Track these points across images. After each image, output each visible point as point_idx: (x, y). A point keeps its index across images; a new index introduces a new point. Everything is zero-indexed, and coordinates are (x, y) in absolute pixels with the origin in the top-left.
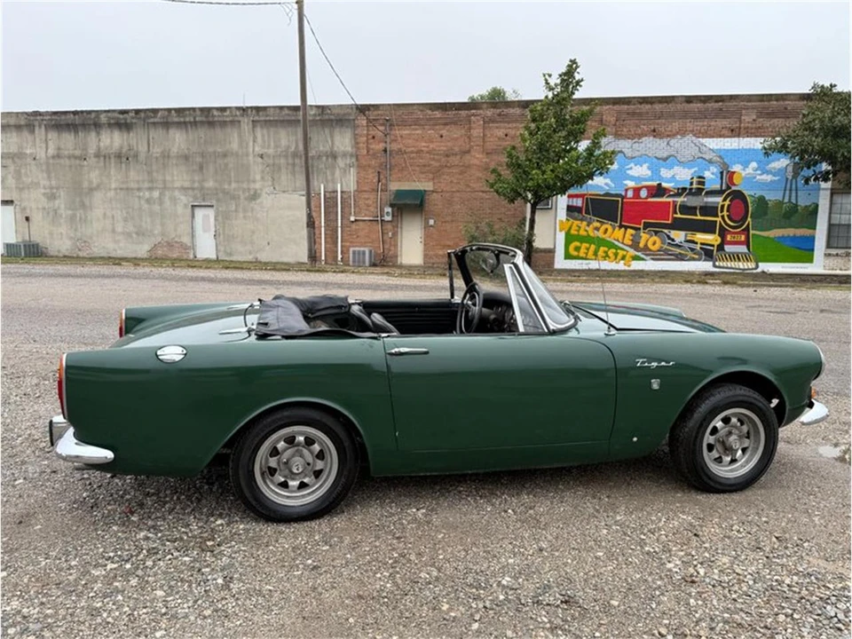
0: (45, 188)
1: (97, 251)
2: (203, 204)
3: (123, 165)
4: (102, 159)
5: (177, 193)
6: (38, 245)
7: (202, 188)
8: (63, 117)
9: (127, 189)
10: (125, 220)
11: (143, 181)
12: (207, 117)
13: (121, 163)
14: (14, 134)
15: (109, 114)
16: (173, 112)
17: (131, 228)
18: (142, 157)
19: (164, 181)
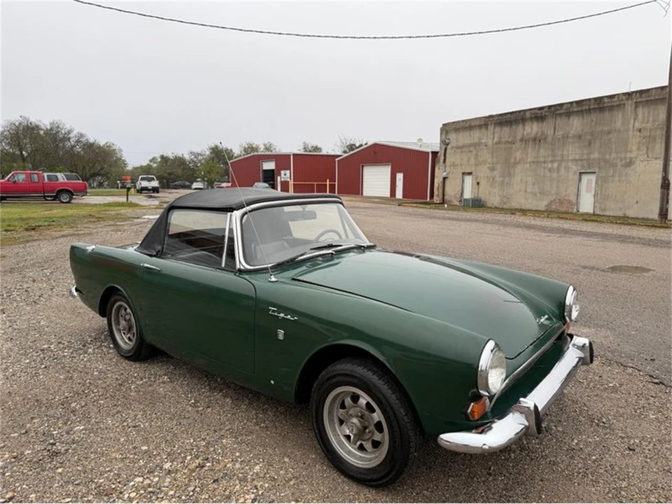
0: (489, 164)
1: (515, 205)
2: (588, 171)
3: (537, 146)
4: (524, 142)
5: (570, 164)
6: (480, 200)
7: (588, 159)
8: (505, 117)
9: (537, 162)
10: (534, 184)
11: (548, 156)
12: (599, 104)
13: (535, 144)
14: (478, 131)
15: (532, 112)
16: (574, 104)
17: (537, 190)
18: (549, 139)
19: (562, 155)
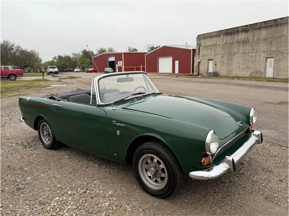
0: (221, 54)
1: (234, 74)
2: (270, 56)
3: (245, 44)
4: (238, 43)
5: (261, 53)
6: (217, 73)
7: (270, 51)
8: (228, 31)
9: (245, 53)
10: (243, 64)
11: (250, 50)
12: (275, 23)
13: (244, 44)
14: (215, 38)
15: (242, 27)
16: (263, 23)
17: (245, 66)
18: (251, 41)
19: (257, 49)
